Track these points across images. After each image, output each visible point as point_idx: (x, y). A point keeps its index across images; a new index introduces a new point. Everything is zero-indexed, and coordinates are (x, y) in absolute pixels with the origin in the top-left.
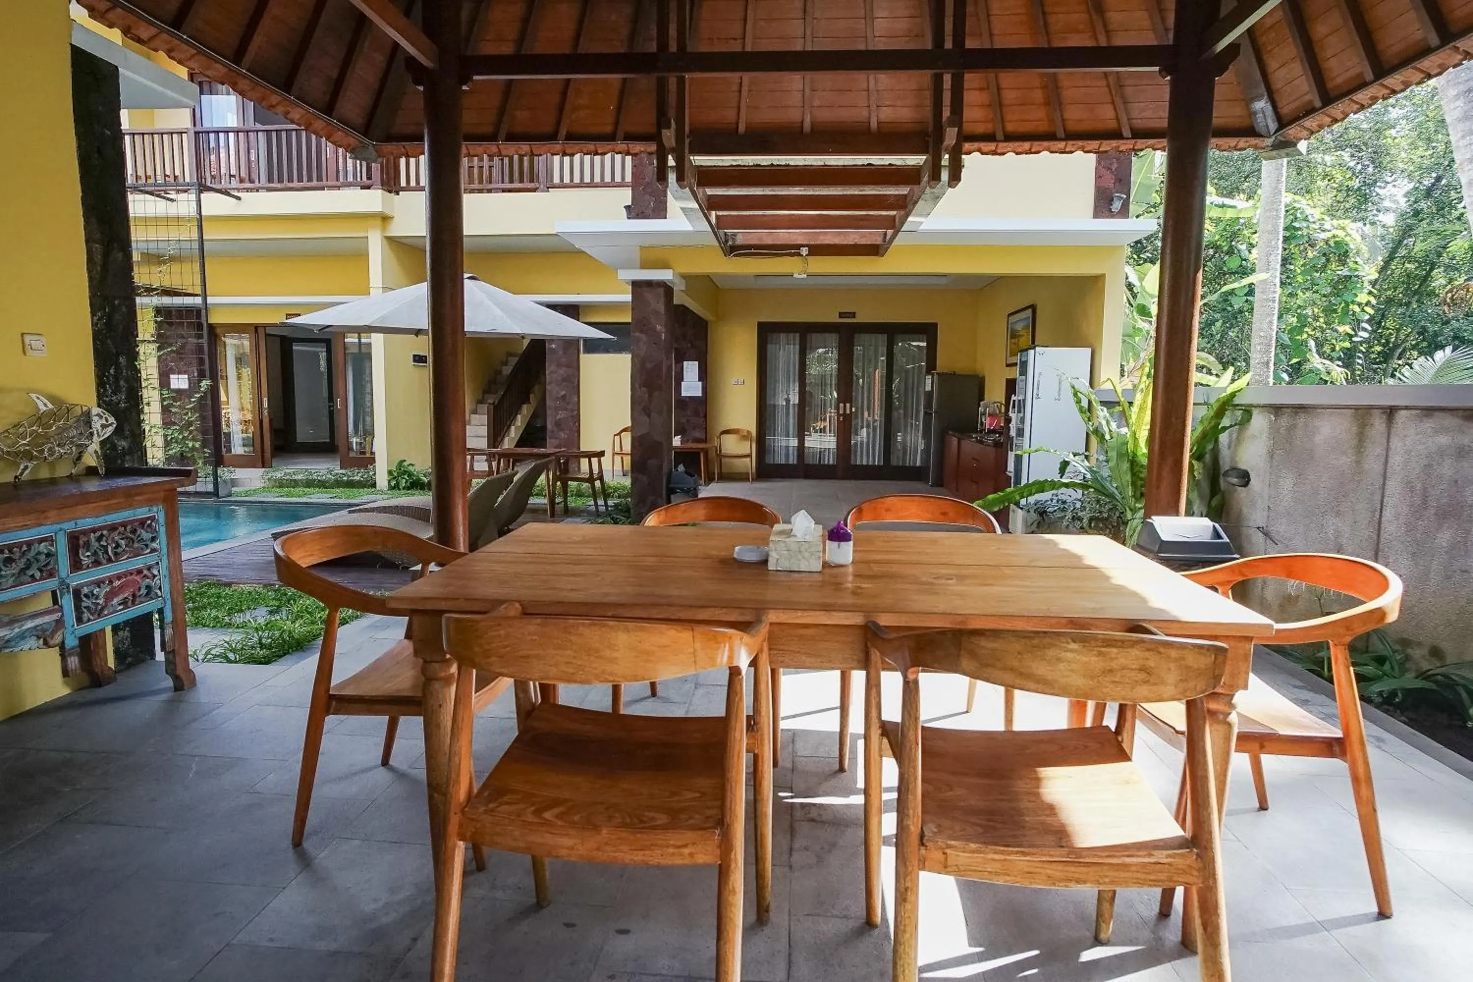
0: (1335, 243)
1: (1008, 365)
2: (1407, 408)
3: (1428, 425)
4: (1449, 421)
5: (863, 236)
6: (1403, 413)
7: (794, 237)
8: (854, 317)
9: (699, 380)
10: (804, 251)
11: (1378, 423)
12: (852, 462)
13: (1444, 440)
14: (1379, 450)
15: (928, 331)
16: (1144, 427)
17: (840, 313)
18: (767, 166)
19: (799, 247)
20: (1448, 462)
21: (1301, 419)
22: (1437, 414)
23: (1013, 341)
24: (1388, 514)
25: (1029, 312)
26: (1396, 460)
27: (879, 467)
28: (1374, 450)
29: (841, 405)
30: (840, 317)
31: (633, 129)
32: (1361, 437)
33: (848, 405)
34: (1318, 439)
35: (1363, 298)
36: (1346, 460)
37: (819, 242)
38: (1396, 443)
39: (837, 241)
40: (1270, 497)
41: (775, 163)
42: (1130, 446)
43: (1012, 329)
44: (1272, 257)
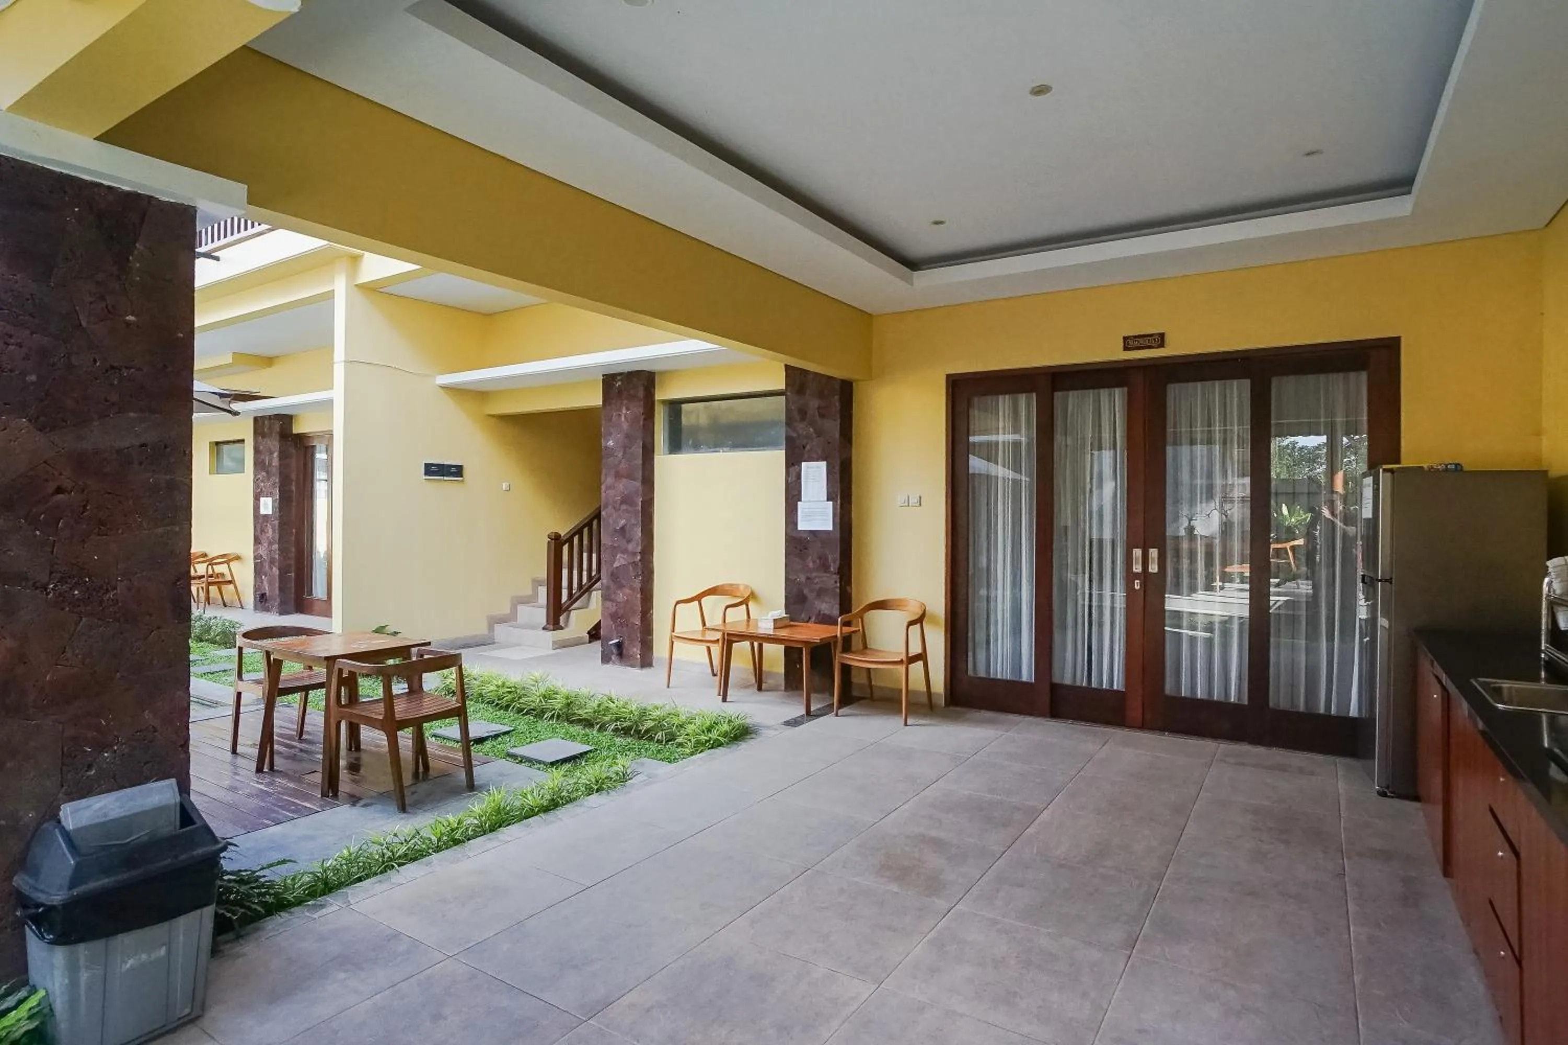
8: (1162, 345)
9: (828, 500)
12: (1169, 689)
15: (1381, 357)
17: (1126, 338)
27: (1236, 707)
29: (1137, 553)
30: (1126, 348)
33: (1154, 553)
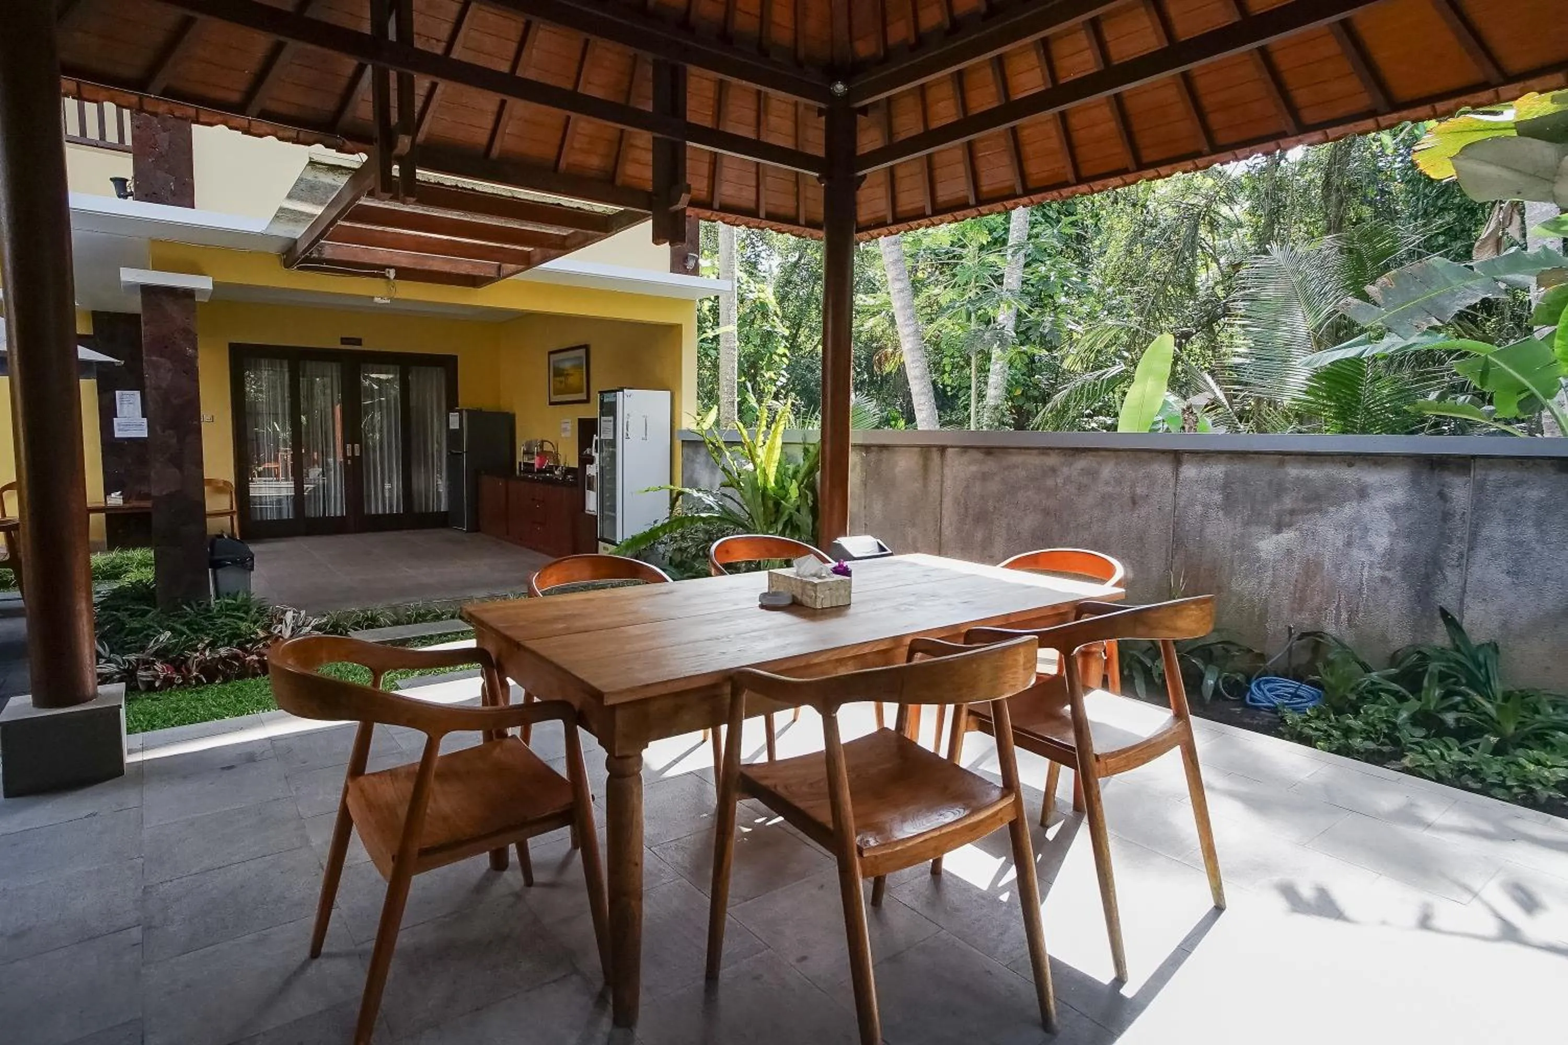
0: (761, 303)
1: (551, 404)
2: (952, 447)
3: (966, 458)
4: (978, 455)
5: (475, 265)
6: (950, 450)
7: (397, 258)
8: (360, 344)
9: (143, 417)
10: (392, 273)
11: (935, 456)
12: (366, 512)
13: (973, 468)
14: (938, 477)
15: (448, 364)
16: (772, 464)
17: (342, 339)
18: (451, 186)
19: (384, 267)
20: (978, 484)
21: (885, 455)
22: (970, 450)
23: (558, 379)
24: (945, 522)
25: (582, 352)
26: (948, 483)
27: (398, 515)
28: (934, 477)
29: (349, 446)
30: (342, 343)
31: (273, 106)
32: (926, 468)
33: (357, 446)
34: (897, 470)
35: (781, 350)
36: (918, 485)
37: (426, 268)
38: (947, 471)
39: (447, 268)
40: (866, 516)
41: (460, 185)
42: (760, 481)
43: (554, 368)
44: (731, 312)
